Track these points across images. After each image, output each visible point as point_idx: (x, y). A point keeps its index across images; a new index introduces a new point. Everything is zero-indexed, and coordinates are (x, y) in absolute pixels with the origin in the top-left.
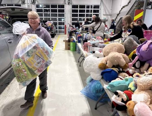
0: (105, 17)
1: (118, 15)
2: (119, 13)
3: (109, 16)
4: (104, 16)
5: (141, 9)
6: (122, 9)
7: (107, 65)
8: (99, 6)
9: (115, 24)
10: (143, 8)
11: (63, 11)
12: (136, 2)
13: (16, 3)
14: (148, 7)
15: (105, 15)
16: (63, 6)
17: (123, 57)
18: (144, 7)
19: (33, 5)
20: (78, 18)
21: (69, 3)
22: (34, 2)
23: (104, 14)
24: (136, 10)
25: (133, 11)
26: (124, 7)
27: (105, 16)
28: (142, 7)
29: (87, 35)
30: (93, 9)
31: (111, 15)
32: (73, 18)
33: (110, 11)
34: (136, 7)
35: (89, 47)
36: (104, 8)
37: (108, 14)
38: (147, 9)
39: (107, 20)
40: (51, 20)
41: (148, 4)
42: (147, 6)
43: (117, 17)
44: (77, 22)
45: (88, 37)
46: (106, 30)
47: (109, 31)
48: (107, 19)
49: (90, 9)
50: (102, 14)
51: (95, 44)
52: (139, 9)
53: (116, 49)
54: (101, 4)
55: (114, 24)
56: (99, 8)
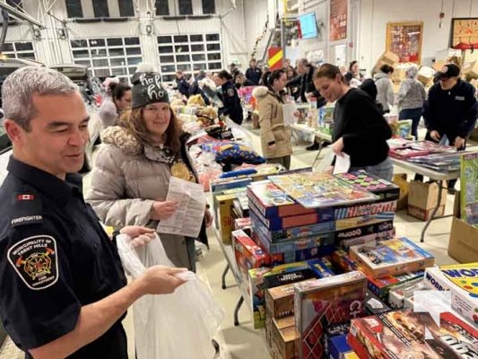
4: (233, 56)
6: (257, 43)
8: (218, 34)
11: (138, 51)
13: (19, 38)
15: (233, 54)
16: (136, 41)
19: (62, 42)
20: (175, 63)
21: (149, 33)
22: (64, 35)
23: (232, 52)
32: (163, 64)
40: (111, 74)
50: (227, 53)
54: (221, 30)
56: (218, 40)
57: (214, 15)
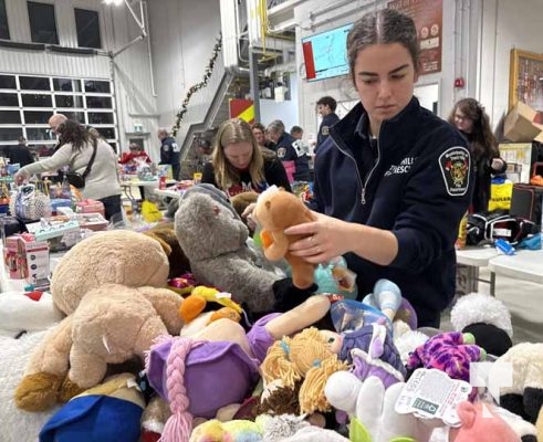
0: (139, 123)
1: (180, 116)
2: (183, 109)
3: (152, 121)
4: (135, 120)
5: (247, 97)
6: (189, 95)
7: (71, 374)
8: (108, 83)
9: (177, 147)
10: (250, 96)
12: (228, 77)
14: (264, 92)
17: (154, 306)
18: (252, 91)
20: (24, 126)
23: (134, 112)
24: (230, 99)
25: (225, 104)
26: (194, 90)
27: (139, 120)
28: (248, 92)
29: (24, 197)
30: (85, 94)
31: (158, 117)
33: (153, 104)
34: (230, 89)
35: (33, 258)
36: (128, 91)
37: (148, 113)
38: (261, 97)
39: (148, 135)
41: (260, 84)
42: (260, 89)
43: (178, 124)
44: (16, 143)
45: (28, 208)
46: (145, 170)
47: (154, 174)
48: (145, 131)
49: (74, 93)
50: (126, 115)
51: (61, 237)
52: (240, 96)
53: (113, 269)
54: (113, 75)
55: (171, 148)
56: (108, 91)
57: (98, 50)
